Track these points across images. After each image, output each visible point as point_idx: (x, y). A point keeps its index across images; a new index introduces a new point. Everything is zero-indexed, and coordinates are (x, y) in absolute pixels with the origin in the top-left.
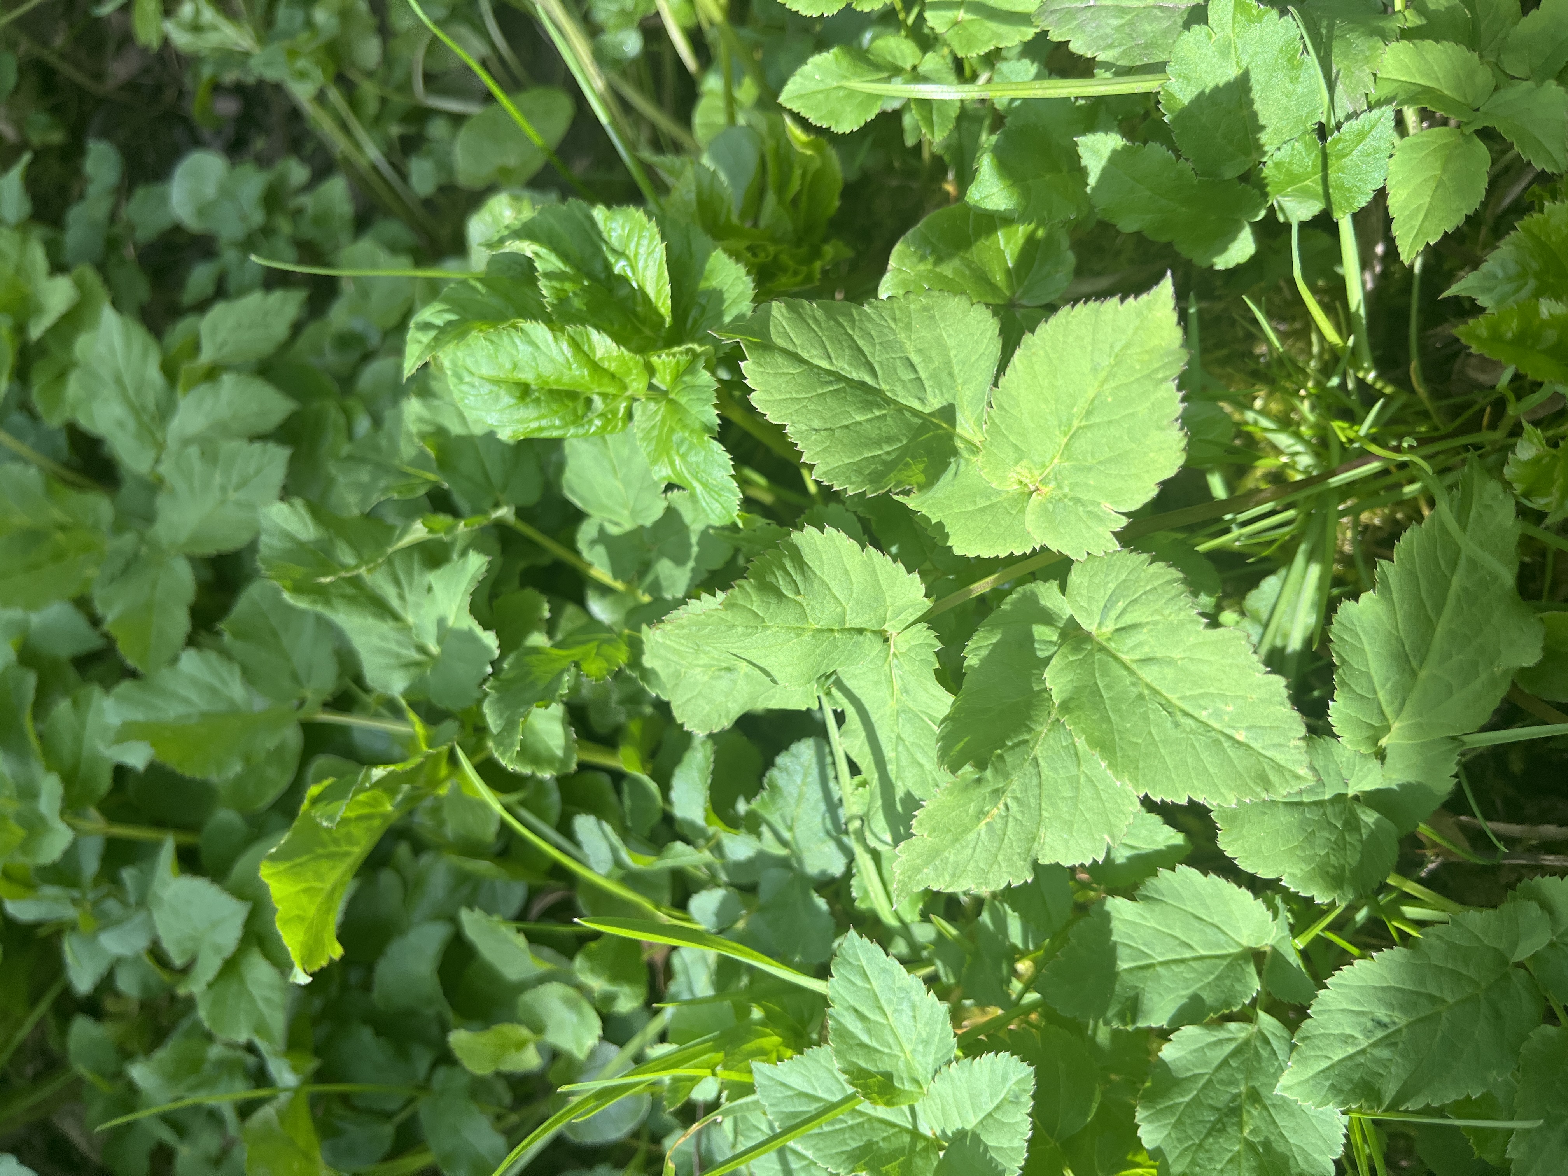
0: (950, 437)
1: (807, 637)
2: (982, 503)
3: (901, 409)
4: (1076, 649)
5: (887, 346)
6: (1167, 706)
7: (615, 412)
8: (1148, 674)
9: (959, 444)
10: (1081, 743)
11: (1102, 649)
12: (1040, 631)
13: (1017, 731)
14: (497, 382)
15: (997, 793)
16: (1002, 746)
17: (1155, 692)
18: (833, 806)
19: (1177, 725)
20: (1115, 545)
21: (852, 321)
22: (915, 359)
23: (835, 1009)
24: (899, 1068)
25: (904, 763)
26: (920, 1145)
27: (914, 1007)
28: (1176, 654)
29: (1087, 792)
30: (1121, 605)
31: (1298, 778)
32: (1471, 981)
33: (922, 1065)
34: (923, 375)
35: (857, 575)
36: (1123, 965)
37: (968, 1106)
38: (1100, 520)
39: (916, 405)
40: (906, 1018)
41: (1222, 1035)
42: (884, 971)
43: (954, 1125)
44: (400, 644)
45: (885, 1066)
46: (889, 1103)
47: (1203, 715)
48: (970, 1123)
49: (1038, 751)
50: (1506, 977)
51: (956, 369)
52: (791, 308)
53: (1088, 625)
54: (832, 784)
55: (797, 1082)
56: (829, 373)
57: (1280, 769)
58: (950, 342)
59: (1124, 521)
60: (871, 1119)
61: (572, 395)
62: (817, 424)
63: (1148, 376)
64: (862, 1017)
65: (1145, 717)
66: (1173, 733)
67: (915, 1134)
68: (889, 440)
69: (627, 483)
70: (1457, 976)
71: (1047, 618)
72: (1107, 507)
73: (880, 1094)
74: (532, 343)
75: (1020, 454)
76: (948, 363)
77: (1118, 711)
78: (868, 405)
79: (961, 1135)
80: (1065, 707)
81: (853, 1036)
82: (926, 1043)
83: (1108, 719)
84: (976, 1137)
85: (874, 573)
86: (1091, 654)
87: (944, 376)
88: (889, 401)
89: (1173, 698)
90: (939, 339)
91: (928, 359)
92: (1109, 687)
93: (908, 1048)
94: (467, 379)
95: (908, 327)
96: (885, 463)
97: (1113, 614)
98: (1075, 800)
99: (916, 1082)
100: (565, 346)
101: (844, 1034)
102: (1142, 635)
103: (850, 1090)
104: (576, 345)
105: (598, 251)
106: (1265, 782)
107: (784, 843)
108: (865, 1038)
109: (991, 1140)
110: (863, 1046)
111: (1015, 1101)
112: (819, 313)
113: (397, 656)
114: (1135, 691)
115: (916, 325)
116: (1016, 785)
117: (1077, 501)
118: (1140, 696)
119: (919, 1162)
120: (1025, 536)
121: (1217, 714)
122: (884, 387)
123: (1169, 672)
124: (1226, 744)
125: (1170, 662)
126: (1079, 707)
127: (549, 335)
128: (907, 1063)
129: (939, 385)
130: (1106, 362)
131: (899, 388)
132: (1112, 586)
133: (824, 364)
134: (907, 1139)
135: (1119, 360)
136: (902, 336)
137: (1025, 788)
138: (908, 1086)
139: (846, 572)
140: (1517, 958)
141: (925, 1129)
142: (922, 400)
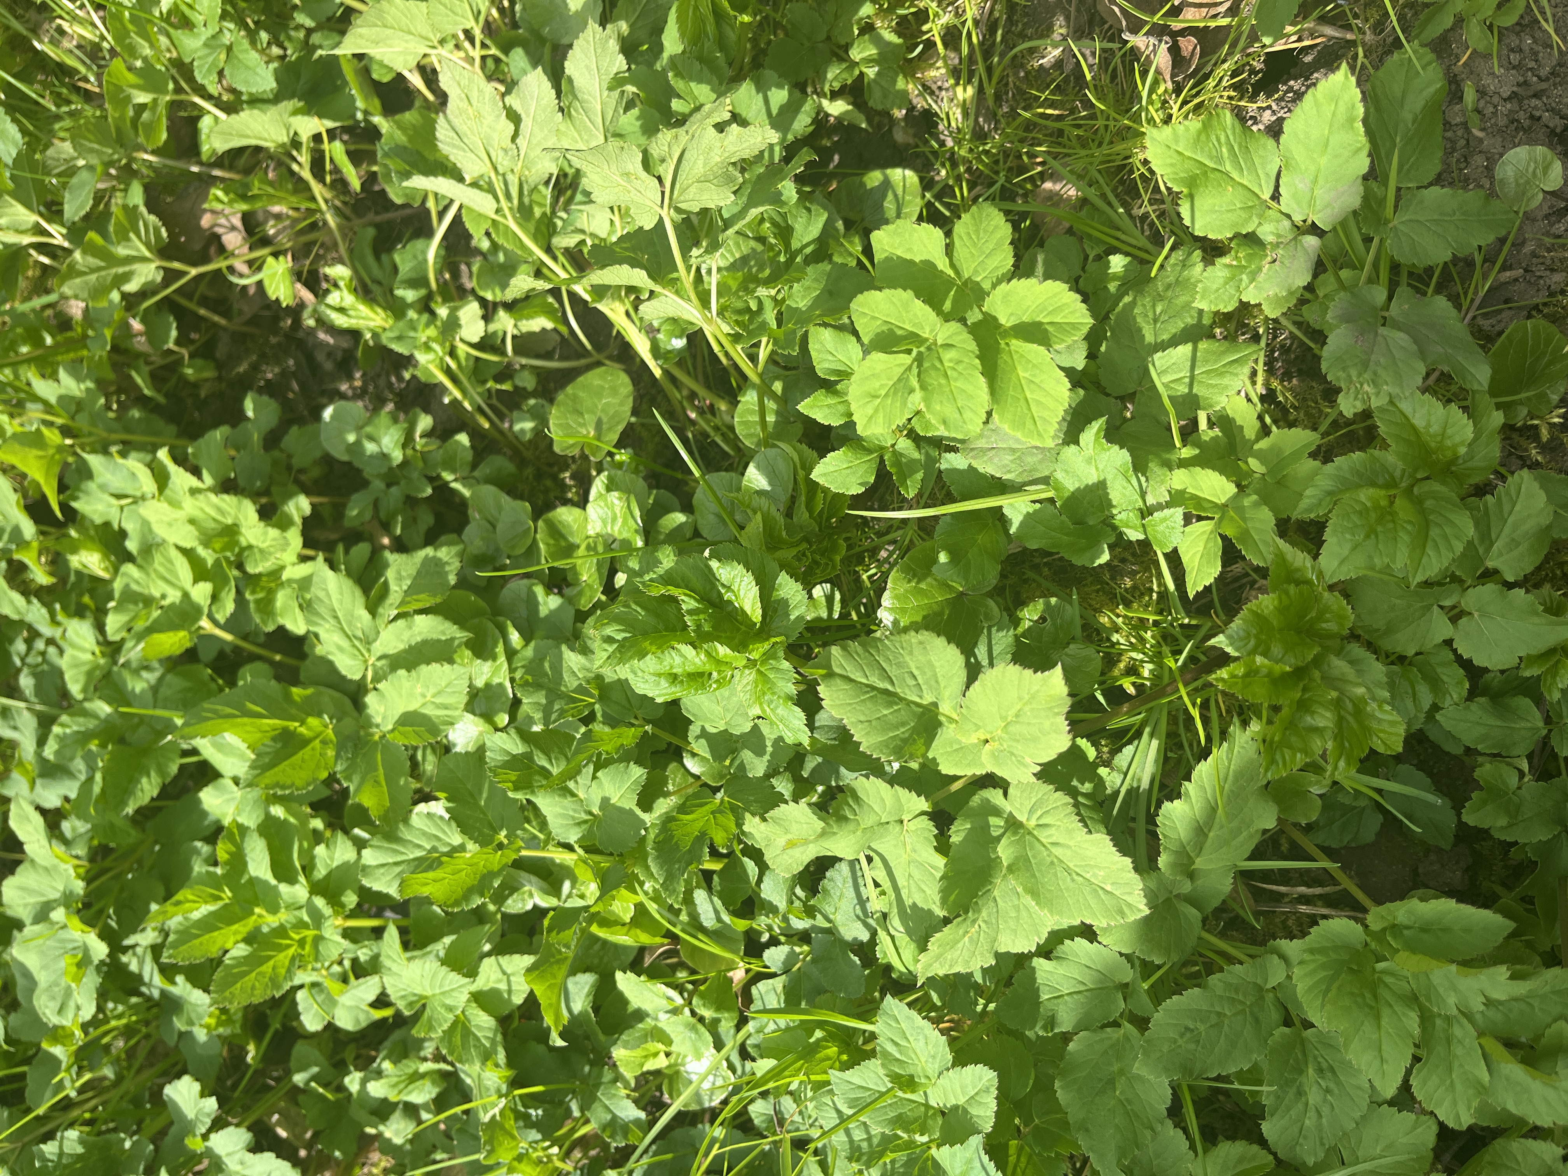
0: (937, 714)
1: (859, 833)
2: (956, 747)
3: (909, 703)
4: (1015, 833)
5: (899, 665)
6: (1067, 870)
7: (724, 678)
8: (1057, 851)
9: (942, 719)
10: (1020, 890)
11: (1030, 833)
12: (993, 821)
13: (984, 886)
14: (659, 675)
15: (974, 921)
16: (976, 896)
17: (1061, 861)
18: (862, 902)
19: (1073, 880)
20: (1034, 779)
21: (878, 651)
22: (916, 673)
23: (881, 1040)
24: (916, 1070)
25: (913, 889)
26: (931, 1112)
27: (926, 1038)
28: (1071, 843)
29: (1024, 913)
30: (1039, 813)
31: (1140, 910)
32: (1241, 1002)
33: (932, 1069)
34: (920, 681)
35: (889, 801)
36: (1044, 997)
37: (959, 1091)
38: (1025, 766)
39: (918, 700)
40: (922, 1043)
41: (1104, 1035)
42: (908, 1018)
43: (951, 1102)
44: (575, 811)
45: (910, 1070)
46: (913, 1092)
47: (1088, 876)
48: (961, 1101)
49: (996, 893)
50: (1262, 998)
51: (940, 679)
52: (844, 648)
53: (1022, 817)
54: (862, 889)
55: (858, 1081)
56: (867, 686)
57: (1130, 905)
58: (937, 664)
59: (1039, 768)
60: (901, 1099)
61: (701, 675)
62: (862, 718)
63: (1050, 709)
64: (896, 1044)
65: (1055, 875)
66: (1072, 885)
67: (927, 1106)
68: (903, 724)
69: (726, 710)
70: (1232, 1001)
71: (997, 812)
72: (1028, 760)
73: (908, 1086)
74: (682, 655)
75: (978, 727)
76: (935, 676)
77: (1040, 871)
78: (890, 704)
79: (956, 1108)
80: (1010, 869)
81: (890, 1054)
82: (934, 1057)
83: (1034, 876)
84: (965, 1111)
85: (898, 800)
86: (1023, 836)
87: (933, 683)
88: (902, 699)
89: (1071, 865)
90: (930, 662)
91: (924, 673)
92: (1034, 857)
93: (923, 1060)
94: (640, 674)
95: (911, 653)
96: (902, 740)
97: (1036, 816)
98: (1018, 918)
99: (928, 1078)
100: (703, 656)
101: (886, 1055)
102: (1052, 831)
103: (890, 1085)
104: (708, 654)
105: (714, 587)
106: (1122, 913)
107: (829, 920)
108: (898, 1056)
109: (974, 1111)
110: (897, 1060)
111: (987, 1090)
112: (859, 649)
113: (573, 818)
114: (1049, 859)
115: (916, 652)
116: (984, 914)
117: (1012, 754)
118: (1052, 863)
119: (930, 1122)
120: (982, 765)
121: (1095, 875)
122: (899, 690)
123: (1068, 853)
124: (1101, 892)
125: (1068, 847)
126: (1019, 869)
127: (694, 652)
128: (923, 1069)
129: (930, 688)
130: (1027, 697)
131: (907, 691)
132: (1034, 800)
133: (864, 681)
134: (923, 1109)
135: (1033, 697)
136: (907, 658)
137: (989, 915)
138: (923, 1081)
139: (883, 800)
140: (1269, 986)
141: (933, 1103)
142: (921, 697)
